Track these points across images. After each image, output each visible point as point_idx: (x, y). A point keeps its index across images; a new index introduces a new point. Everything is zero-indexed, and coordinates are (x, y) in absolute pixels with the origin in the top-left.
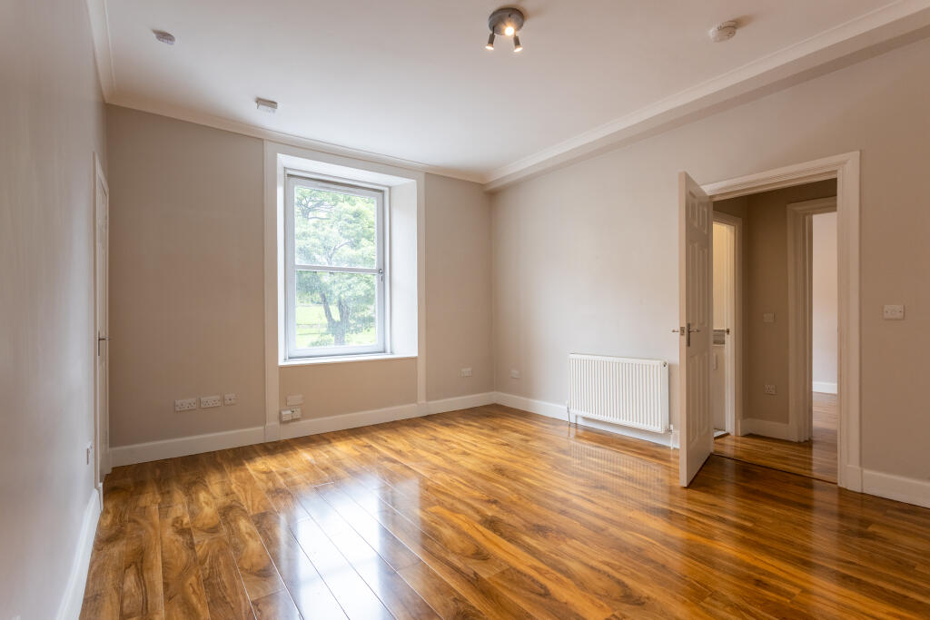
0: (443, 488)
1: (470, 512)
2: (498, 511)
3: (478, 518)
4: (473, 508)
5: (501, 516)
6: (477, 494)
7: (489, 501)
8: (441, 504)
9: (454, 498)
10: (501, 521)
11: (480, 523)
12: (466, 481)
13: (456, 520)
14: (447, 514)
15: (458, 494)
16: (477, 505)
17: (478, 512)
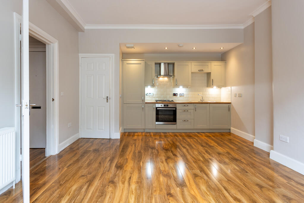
3: (185, 189)
11: (186, 187)
14: (199, 197)
17: (183, 192)
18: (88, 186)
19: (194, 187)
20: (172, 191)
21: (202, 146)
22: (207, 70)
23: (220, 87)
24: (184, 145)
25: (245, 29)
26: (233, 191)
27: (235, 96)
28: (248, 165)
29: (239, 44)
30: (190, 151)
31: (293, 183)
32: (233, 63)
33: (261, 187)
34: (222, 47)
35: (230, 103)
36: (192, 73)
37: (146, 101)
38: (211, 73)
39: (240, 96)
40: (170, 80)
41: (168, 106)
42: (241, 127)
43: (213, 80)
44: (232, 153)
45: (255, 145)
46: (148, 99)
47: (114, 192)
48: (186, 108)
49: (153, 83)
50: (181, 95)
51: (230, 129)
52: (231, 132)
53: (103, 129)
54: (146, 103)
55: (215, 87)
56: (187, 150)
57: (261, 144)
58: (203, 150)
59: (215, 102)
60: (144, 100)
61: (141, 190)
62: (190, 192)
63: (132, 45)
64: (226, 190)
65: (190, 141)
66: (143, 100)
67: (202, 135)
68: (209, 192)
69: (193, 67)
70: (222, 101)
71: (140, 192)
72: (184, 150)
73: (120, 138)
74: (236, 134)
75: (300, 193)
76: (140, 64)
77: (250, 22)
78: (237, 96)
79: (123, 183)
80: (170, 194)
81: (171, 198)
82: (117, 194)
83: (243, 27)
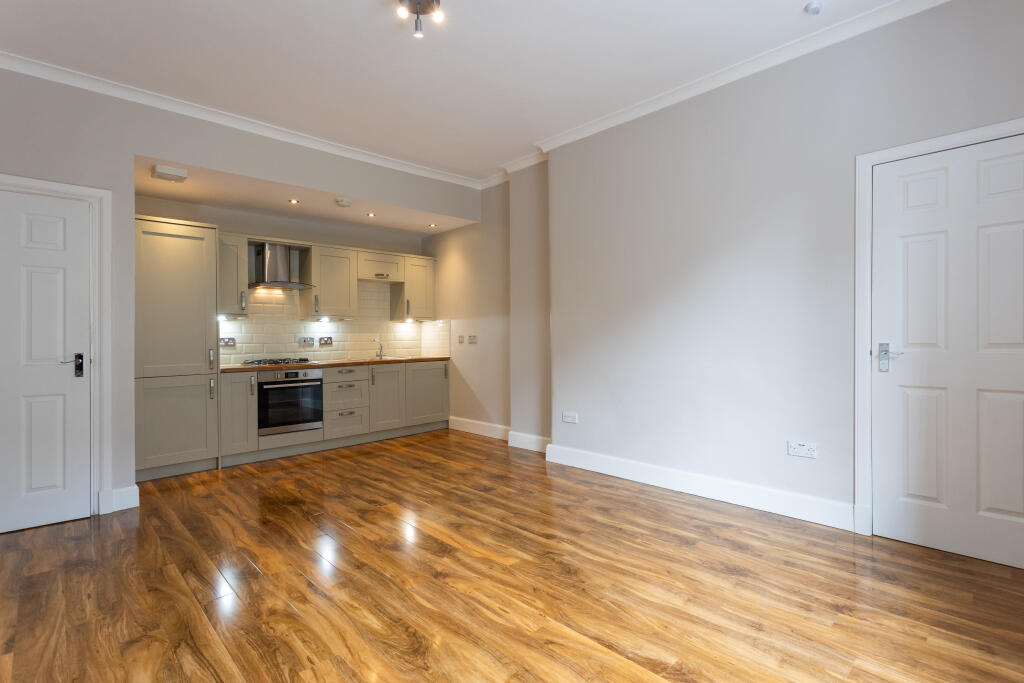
0: (513, 595)
1: (468, 560)
2: (435, 562)
3: (458, 555)
4: (464, 565)
5: (434, 558)
6: (461, 586)
7: (446, 575)
8: (505, 569)
9: (491, 578)
10: (434, 553)
11: (456, 550)
12: (481, 614)
13: (482, 551)
14: (494, 557)
15: (487, 584)
16: (461, 570)
17: (459, 561)
18: (197, 652)
19: (470, 544)
20: (439, 569)
21: (415, 468)
22: (395, 277)
23: (419, 320)
24: (373, 475)
25: (485, 193)
26: (536, 527)
27: (461, 342)
28: (523, 480)
29: (471, 222)
30: (398, 484)
31: (596, 488)
32: (454, 265)
33: (566, 507)
34: (433, 224)
35: (447, 359)
36: (359, 280)
37: (223, 366)
38: (403, 283)
39: (473, 340)
40: (290, 298)
41: (297, 374)
42: (475, 411)
43: (408, 302)
44: (484, 468)
45: (510, 444)
46: (228, 360)
47: (301, 628)
48: (349, 377)
49: (244, 305)
50: (327, 342)
51: (447, 421)
52: (451, 426)
53: (55, 486)
54: (224, 371)
55: (409, 321)
56: (391, 484)
57: (523, 439)
58: (425, 476)
59: (410, 358)
60: (213, 363)
61: (370, 595)
62: (471, 556)
63: (182, 173)
64: (525, 529)
65: (376, 464)
66: (211, 362)
67: (391, 445)
68: (503, 542)
69: (361, 264)
70: (424, 355)
71: (372, 598)
72: (384, 486)
73: (138, 505)
74: (462, 429)
75: (611, 498)
76: (202, 239)
77: (496, 180)
78: (466, 340)
79: (304, 600)
80: (437, 575)
81: (448, 580)
82: (316, 627)
83: (479, 187)
